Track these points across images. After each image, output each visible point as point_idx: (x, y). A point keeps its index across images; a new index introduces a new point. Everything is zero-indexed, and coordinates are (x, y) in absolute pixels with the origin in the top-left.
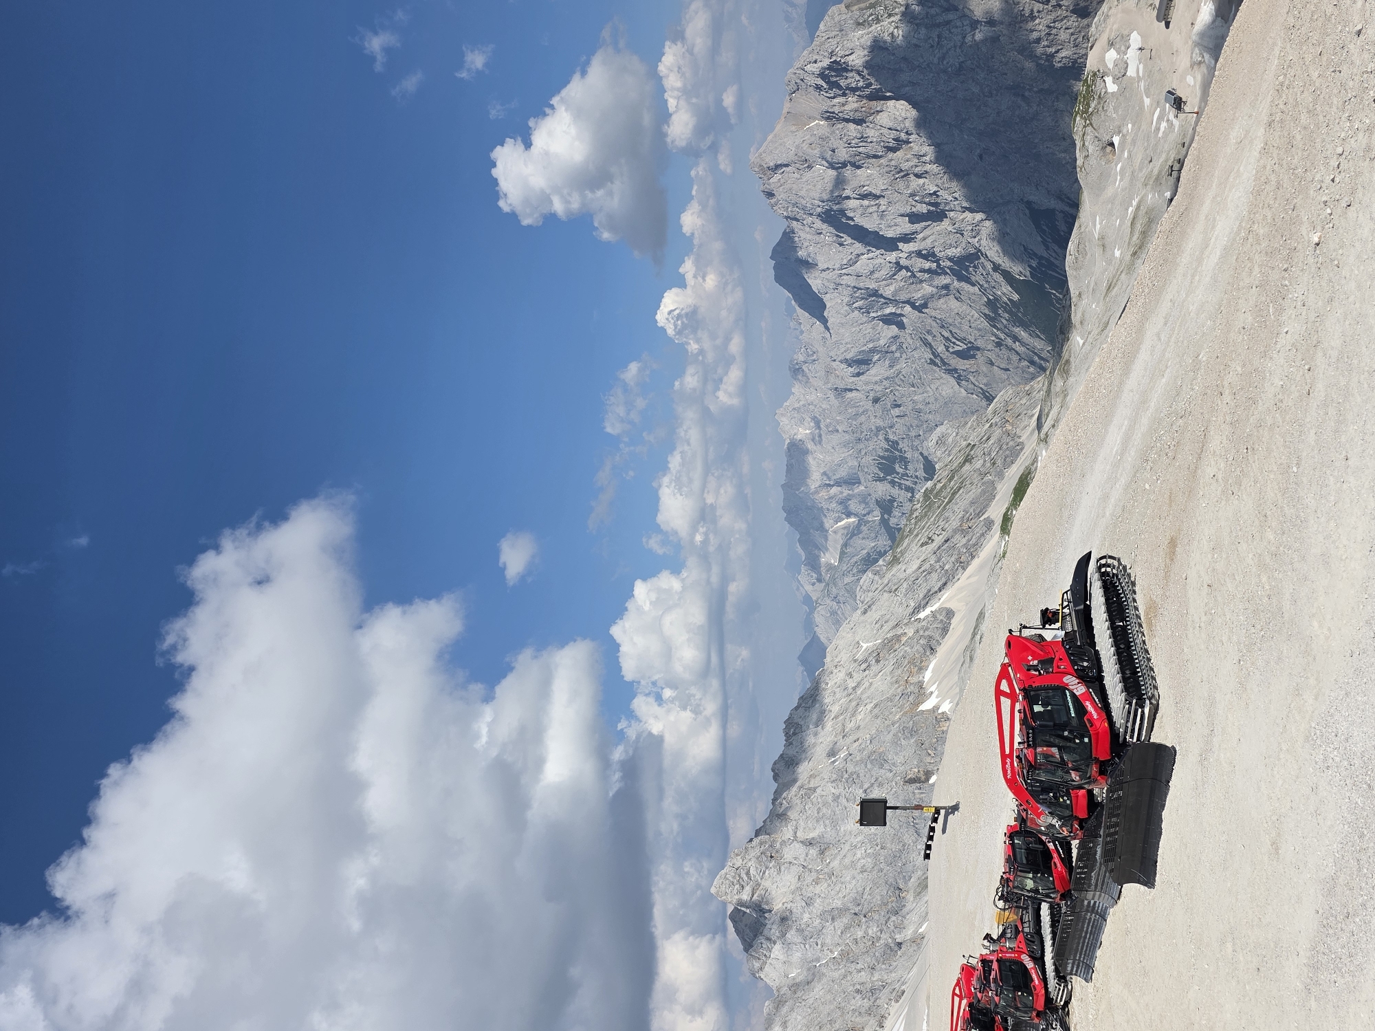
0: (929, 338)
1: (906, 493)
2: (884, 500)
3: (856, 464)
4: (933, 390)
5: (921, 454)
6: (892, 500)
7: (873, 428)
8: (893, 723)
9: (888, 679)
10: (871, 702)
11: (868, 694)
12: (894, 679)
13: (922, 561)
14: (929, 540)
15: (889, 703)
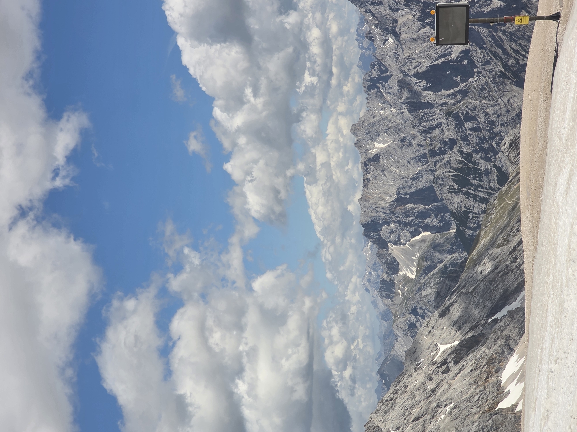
0: (500, 51)
1: (480, 204)
2: (460, 212)
3: (432, 177)
4: (504, 103)
5: (495, 165)
6: (468, 211)
7: (447, 140)
8: (473, 423)
9: (467, 379)
10: (450, 404)
11: (447, 395)
12: (473, 379)
13: (498, 263)
14: (505, 241)
15: (468, 404)
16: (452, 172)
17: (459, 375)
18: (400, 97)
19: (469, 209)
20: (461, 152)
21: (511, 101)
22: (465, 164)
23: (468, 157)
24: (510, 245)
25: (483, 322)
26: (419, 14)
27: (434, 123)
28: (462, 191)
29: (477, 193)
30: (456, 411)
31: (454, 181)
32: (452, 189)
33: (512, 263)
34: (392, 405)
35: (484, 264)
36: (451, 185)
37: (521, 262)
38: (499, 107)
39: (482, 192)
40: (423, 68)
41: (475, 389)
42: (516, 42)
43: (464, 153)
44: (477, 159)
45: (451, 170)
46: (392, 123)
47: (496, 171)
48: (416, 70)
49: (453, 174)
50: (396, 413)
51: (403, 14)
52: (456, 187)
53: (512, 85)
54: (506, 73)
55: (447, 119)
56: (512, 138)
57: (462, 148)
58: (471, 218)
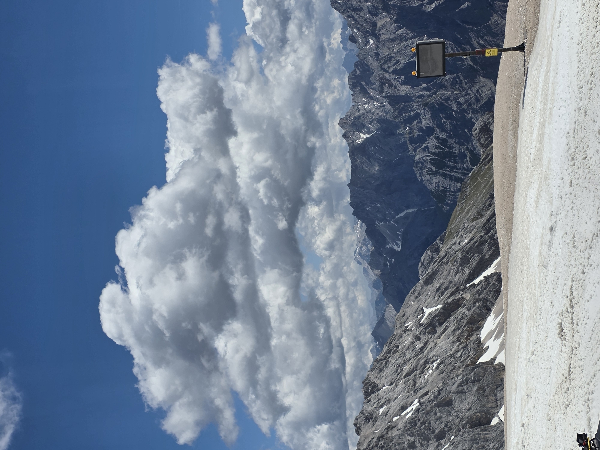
1: (456, 183)
2: (438, 191)
4: (473, 92)
5: (467, 148)
8: (457, 376)
9: (451, 338)
10: (437, 360)
11: (434, 353)
12: (456, 338)
13: (473, 234)
14: (479, 215)
15: (453, 359)
16: (430, 156)
17: (444, 335)
18: (381, 92)
19: (446, 188)
20: (437, 138)
21: (480, 91)
22: (441, 149)
23: (443, 142)
24: (483, 219)
25: (462, 287)
26: (395, 17)
27: (412, 113)
28: (439, 172)
29: (452, 174)
30: (442, 366)
31: (432, 164)
32: (430, 171)
33: (485, 234)
34: (386, 363)
35: (461, 236)
36: (429, 168)
37: (494, 233)
38: (469, 97)
39: (457, 172)
40: (401, 65)
41: (458, 346)
42: (482, 38)
43: (440, 139)
44: (451, 144)
45: (429, 154)
46: (375, 116)
47: (468, 153)
48: (395, 67)
49: (430, 158)
50: (390, 369)
51: (381, 17)
52: (434, 169)
53: (480, 77)
54: (474, 66)
55: (424, 109)
56: (482, 124)
57: (438, 135)
58: (447, 195)
